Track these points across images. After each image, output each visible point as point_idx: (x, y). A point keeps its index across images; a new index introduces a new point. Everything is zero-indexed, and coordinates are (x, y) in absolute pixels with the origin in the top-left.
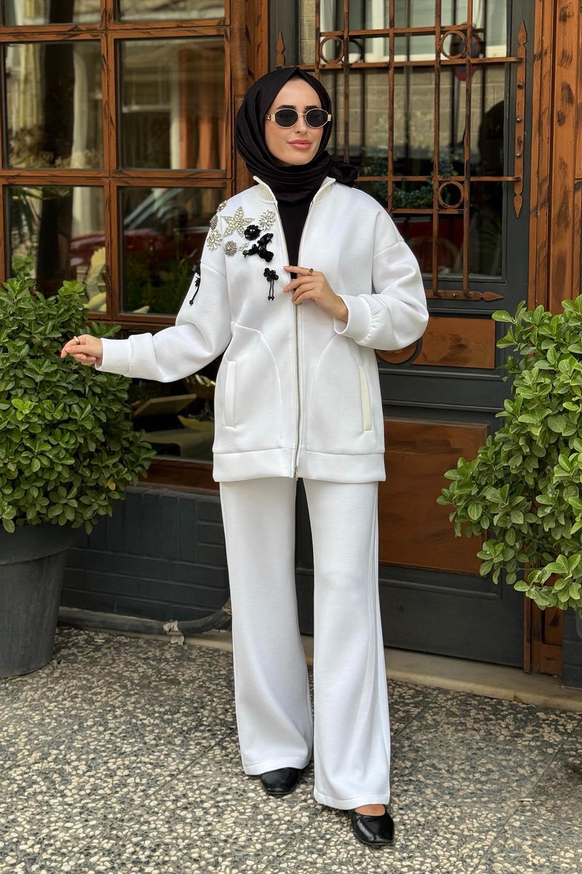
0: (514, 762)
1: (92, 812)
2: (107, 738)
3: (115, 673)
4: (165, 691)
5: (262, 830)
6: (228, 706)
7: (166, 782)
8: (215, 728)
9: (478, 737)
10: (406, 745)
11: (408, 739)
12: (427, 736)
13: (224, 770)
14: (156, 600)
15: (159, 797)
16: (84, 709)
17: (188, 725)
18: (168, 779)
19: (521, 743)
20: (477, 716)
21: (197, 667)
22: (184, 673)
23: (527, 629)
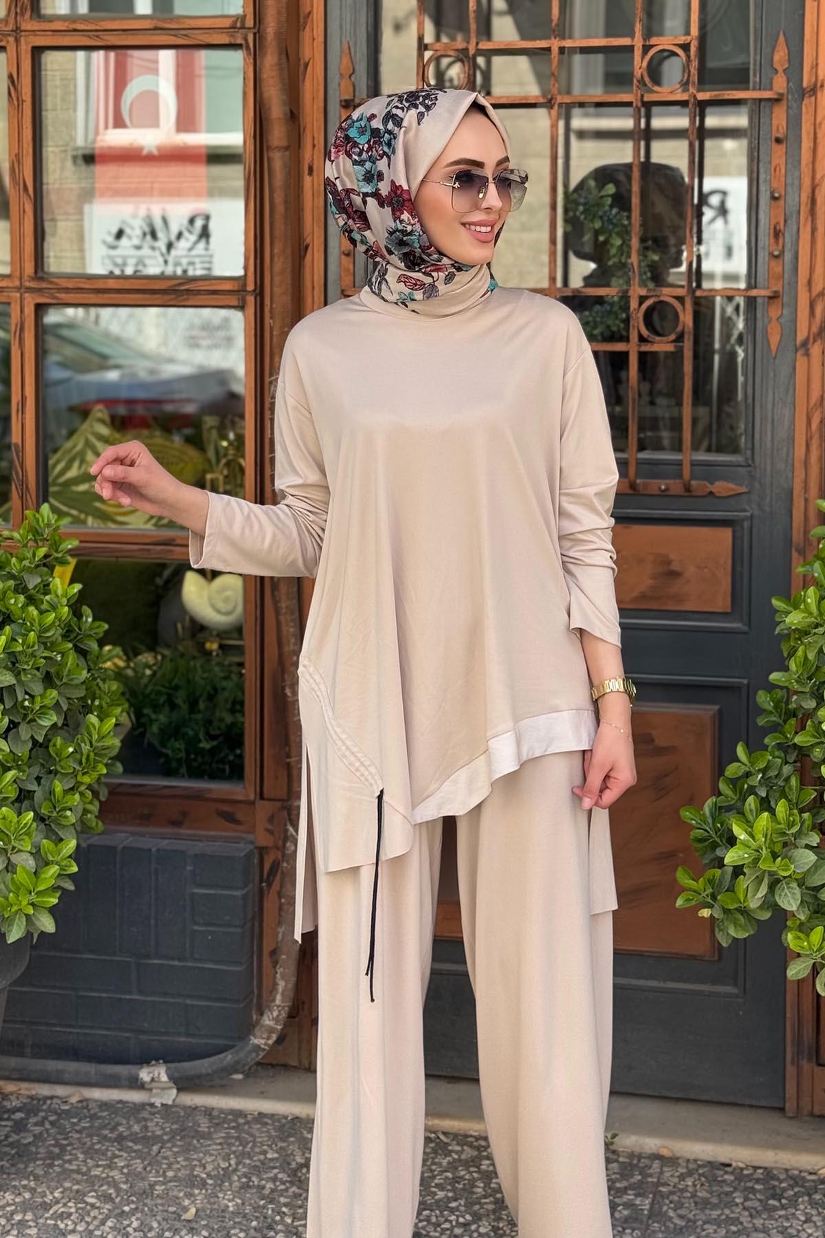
14: (108, 1029)
20: (748, 1204)
21: (222, 1149)
22: (203, 1162)
23: (793, 1042)
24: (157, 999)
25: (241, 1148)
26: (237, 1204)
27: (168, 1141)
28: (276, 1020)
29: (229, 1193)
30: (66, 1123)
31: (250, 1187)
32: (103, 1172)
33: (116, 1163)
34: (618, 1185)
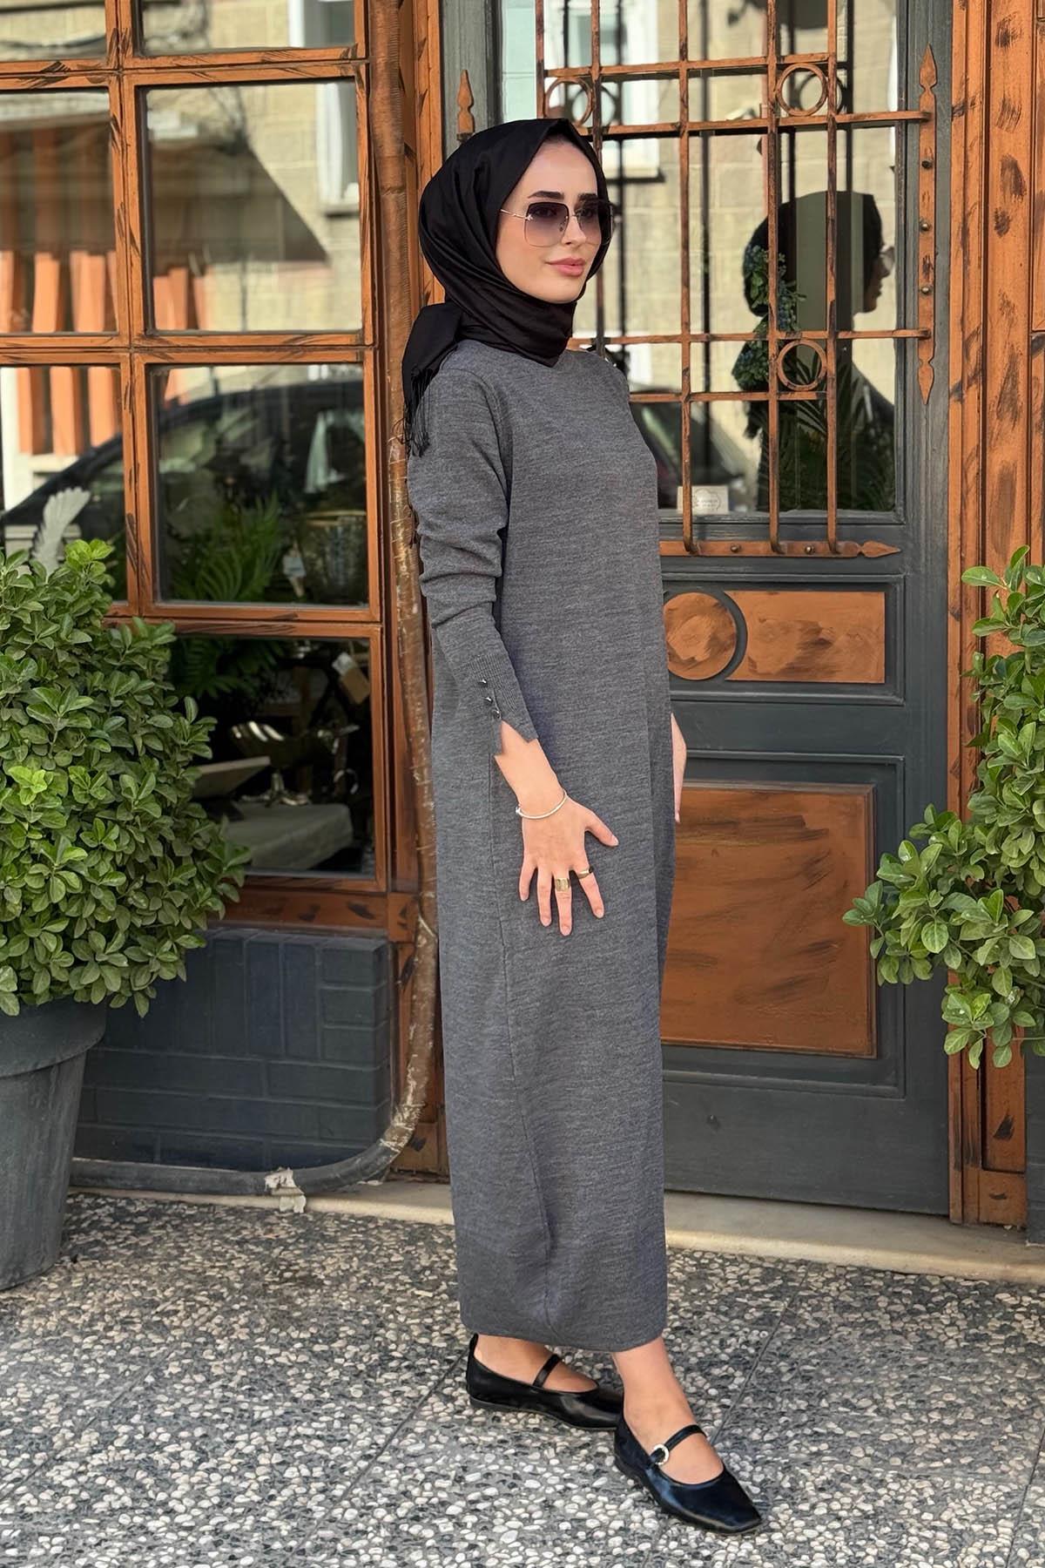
0: (991, 1386)
1: (238, 1540)
2: (218, 1394)
3: (190, 1272)
4: (299, 1301)
5: (578, 1550)
6: (429, 1321)
7: (362, 1472)
8: (419, 1362)
9: (911, 1348)
10: (784, 1370)
11: (784, 1357)
12: (816, 1349)
13: (463, 1440)
14: (239, 1133)
15: (358, 1502)
16: (154, 1345)
17: (365, 1360)
18: (363, 1464)
19: (991, 1351)
20: (892, 1308)
21: (345, 1252)
22: (324, 1264)
23: (956, 1146)
24: (286, 1101)
25: (365, 1251)
26: (351, 1304)
27: (292, 1244)
28: (408, 1121)
29: (345, 1293)
30: (189, 1226)
31: (369, 1288)
32: (218, 1273)
33: (232, 1264)
34: (756, 1289)
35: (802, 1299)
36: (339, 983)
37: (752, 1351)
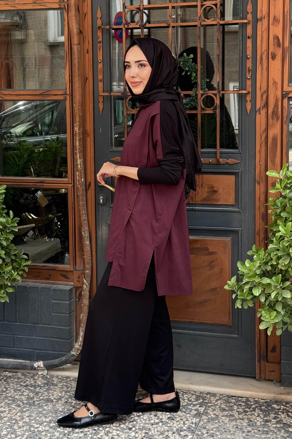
3: (10, 397)
4: (45, 407)
9: (246, 424)
10: (204, 432)
11: (205, 428)
12: (214, 425)
14: (25, 348)
19: (272, 426)
20: (239, 410)
21: (60, 389)
22: (53, 394)
23: (258, 354)
24: (41, 338)
25: (67, 389)
26: (62, 408)
27: (42, 387)
28: (80, 346)
29: (60, 404)
30: (9, 380)
31: (68, 403)
32: (19, 397)
33: (23, 394)
34: (194, 403)
35: (209, 407)
36: (58, 300)
37: (194, 426)
